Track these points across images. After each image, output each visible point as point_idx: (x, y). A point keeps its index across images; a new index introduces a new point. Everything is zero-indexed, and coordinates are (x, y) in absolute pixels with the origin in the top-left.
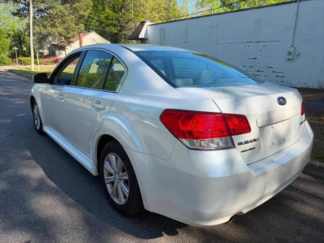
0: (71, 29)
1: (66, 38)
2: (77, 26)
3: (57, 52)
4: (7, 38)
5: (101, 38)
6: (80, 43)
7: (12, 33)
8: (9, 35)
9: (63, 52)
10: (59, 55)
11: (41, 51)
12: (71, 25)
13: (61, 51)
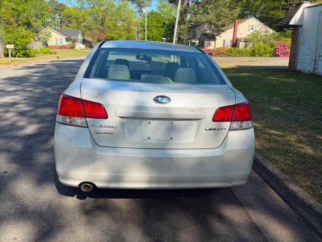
0: (222, 15)
1: (216, 26)
2: (231, 12)
3: (206, 42)
4: (162, 27)
5: (262, 24)
6: (234, 31)
7: (167, 22)
8: (164, 24)
9: (213, 43)
10: (207, 46)
11: (193, 41)
12: (223, 11)
13: (211, 42)
